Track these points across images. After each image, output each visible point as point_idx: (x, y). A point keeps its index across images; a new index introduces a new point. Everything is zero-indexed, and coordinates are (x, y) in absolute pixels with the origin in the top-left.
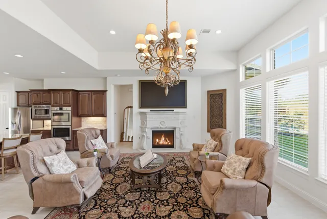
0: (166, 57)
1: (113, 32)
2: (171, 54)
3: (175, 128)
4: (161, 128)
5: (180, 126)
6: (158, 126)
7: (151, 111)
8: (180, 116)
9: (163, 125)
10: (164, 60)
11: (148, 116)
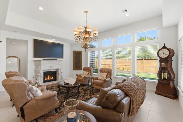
0: (86, 38)
1: (41, 8)
2: (88, 37)
3: (58, 69)
4: (50, 69)
5: (61, 68)
6: (49, 69)
7: (43, 59)
8: (61, 62)
9: (51, 68)
10: (85, 38)
11: (42, 63)
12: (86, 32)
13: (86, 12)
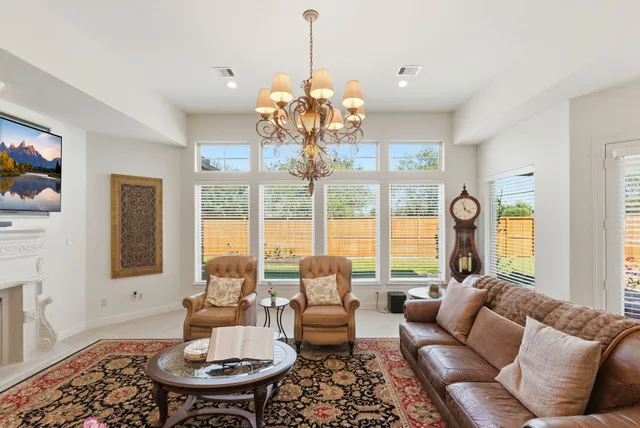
0: (309, 130)
12: (311, 105)
13: (310, 14)
